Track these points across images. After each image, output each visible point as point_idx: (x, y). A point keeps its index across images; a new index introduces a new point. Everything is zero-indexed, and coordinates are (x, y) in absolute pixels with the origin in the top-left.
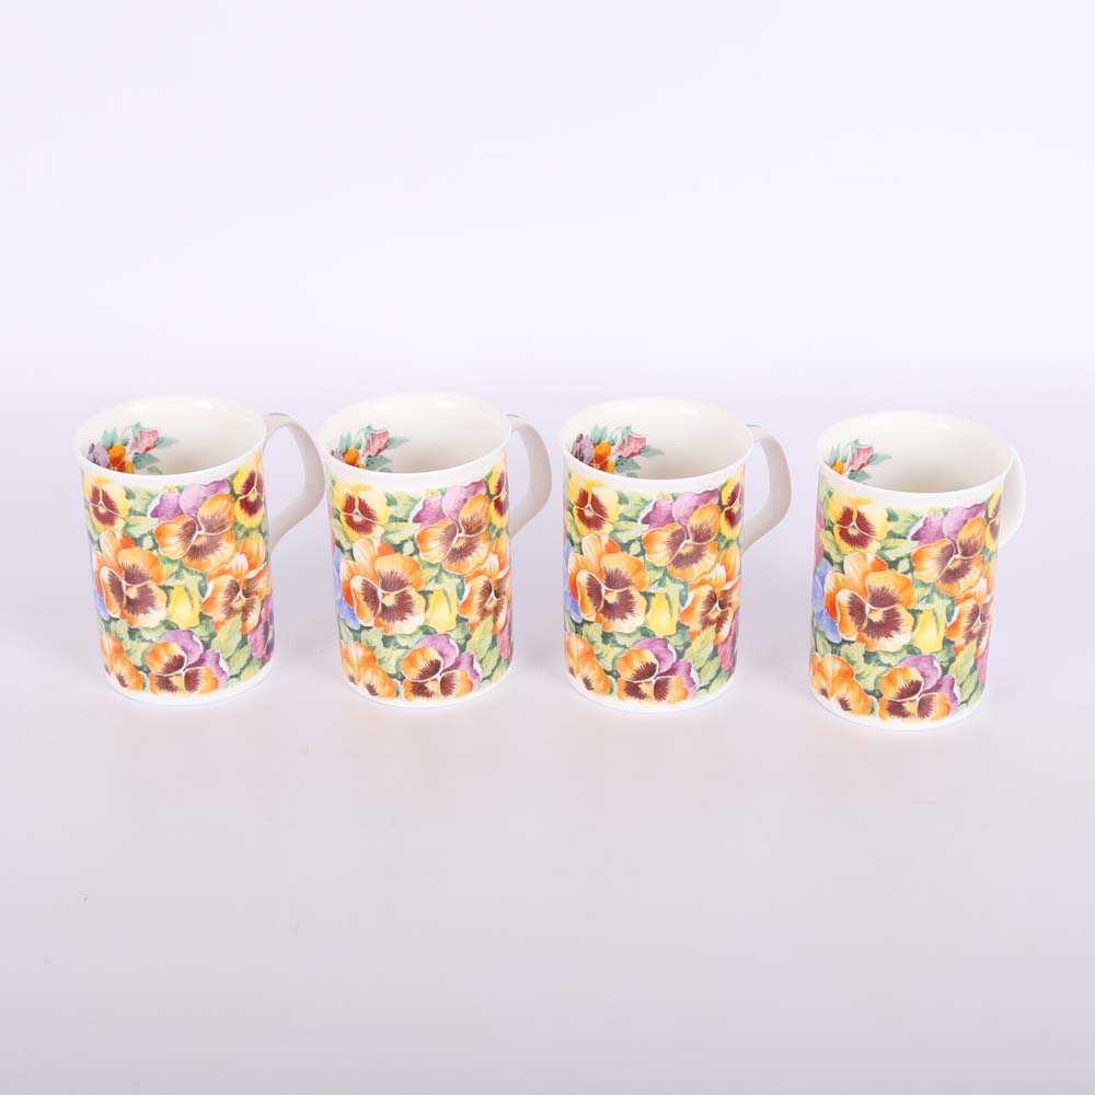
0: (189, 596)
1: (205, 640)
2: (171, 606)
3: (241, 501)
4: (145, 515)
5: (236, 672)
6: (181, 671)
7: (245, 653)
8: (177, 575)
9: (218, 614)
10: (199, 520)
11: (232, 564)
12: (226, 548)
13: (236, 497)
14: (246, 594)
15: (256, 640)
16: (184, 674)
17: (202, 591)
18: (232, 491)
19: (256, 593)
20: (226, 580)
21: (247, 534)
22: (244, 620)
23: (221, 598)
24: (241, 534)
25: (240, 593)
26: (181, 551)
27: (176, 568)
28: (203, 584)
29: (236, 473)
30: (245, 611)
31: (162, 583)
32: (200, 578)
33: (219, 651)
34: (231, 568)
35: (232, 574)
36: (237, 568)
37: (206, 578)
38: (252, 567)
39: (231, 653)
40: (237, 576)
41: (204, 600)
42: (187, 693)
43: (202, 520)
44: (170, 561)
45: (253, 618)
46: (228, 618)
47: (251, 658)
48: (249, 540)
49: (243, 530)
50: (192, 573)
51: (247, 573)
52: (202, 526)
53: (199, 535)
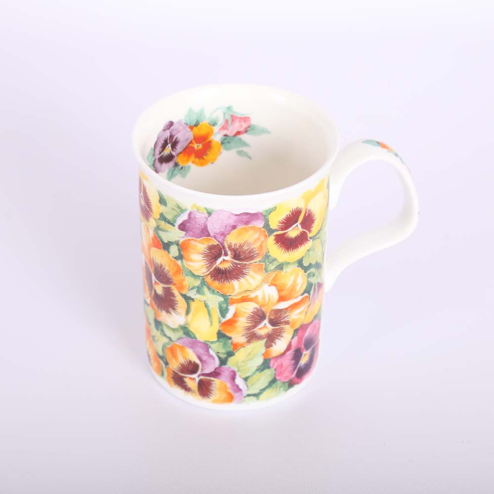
0: (209, 312)
1: (221, 356)
2: (190, 316)
3: (277, 236)
4: (174, 226)
5: (256, 391)
6: (194, 376)
7: (268, 375)
8: (199, 290)
9: (238, 336)
10: (226, 246)
11: (259, 294)
12: (253, 277)
13: (271, 231)
14: (273, 323)
15: (281, 366)
16: (197, 380)
17: (223, 312)
18: (267, 226)
19: (287, 323)
20: (249, 308)
21: (280, 267)
22: (268, 346)
23: (243, 322)
24: (272, 267)
25: (266, 321)
26: (204, 270)
27: (197, 283)
28: (224, 306)
29: (274, 209)
30: (271, 339)
31: (184, 292)
32: (222, 299)
33: (236, 369)
34: (256, 297)
35: (257, 303)
36: (264, 298)
37: (228, 301)
38: (282, 299)
39: (250, 374)
40: (263, 305)
41: (224, 320)
42: (200, 397)
43: (230, 247)
44: (193, 275)
45: (280, 346)
46: (249, 342)
47: (273, 381)
48: (283, 273)
49: (276, 264)
50: (213, 292)
51: (276, 304)
52: (229, 253)
53: (224, 260)
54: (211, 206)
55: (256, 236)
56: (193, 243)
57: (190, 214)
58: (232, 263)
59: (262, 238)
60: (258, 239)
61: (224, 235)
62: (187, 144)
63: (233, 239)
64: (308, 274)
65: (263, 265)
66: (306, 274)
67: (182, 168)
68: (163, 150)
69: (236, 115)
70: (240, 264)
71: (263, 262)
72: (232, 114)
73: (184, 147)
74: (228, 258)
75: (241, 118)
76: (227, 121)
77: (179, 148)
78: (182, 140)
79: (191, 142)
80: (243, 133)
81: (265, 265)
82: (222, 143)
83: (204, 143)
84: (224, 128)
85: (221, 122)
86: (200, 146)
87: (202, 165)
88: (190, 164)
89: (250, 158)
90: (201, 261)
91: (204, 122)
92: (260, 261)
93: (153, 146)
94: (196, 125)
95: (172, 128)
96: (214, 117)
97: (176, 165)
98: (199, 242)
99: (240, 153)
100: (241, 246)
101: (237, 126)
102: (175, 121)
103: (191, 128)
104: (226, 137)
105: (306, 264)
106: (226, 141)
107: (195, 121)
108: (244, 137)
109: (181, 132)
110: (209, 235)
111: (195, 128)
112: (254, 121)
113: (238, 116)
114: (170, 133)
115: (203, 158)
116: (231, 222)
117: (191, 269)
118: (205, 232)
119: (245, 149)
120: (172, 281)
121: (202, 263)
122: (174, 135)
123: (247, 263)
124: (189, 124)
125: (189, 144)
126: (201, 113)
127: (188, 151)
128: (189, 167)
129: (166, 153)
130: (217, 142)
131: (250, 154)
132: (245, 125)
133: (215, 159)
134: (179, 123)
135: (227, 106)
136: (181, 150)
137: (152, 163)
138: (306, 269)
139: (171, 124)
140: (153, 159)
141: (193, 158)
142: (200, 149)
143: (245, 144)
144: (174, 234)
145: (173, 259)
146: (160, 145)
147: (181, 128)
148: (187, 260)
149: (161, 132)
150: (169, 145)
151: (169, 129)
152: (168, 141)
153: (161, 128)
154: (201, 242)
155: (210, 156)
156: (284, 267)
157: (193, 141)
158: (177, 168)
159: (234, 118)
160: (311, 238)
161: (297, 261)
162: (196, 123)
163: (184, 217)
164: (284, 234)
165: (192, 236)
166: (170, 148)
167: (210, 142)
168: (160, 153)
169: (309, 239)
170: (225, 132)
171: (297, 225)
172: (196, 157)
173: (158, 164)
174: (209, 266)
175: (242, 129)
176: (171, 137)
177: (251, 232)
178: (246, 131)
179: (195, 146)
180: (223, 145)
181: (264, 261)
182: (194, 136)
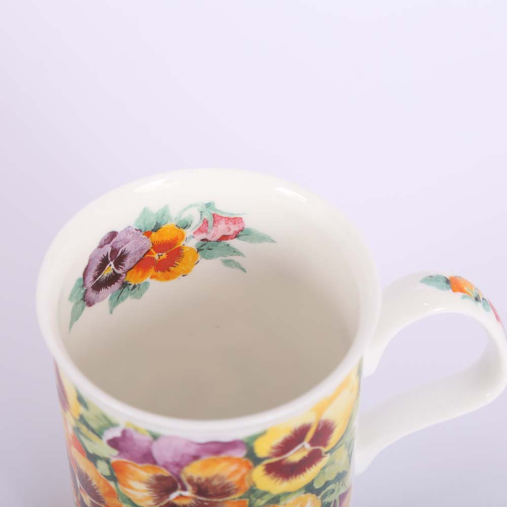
3: (268, 465)
4: (101, 438)
10: (184, 479)
13: (258, 461)
18: (251, 455)
21: (275, 500)
24: (261, 502)
26: (151, 503)
29: (263, 434)
43: (190, 481)
44: (134, 505)
49: (267, 498)
52: (189, 487)
53: (181, 496)
54: (156, 430)
55: (234, 468)
56: (132, 468)
57: (124, 432)
58: (195, 499)
59: (244, 470)
60: (236, 472)
61: (180, 465)
62: (142, 256)
63: (195, 471)
64: (322, 496)
65: (245, 502)
66: (319, 497)
67: (135, 287)
68: (99, 274)
69: (220, 214)
70: (207, 502)
71: (246, 497)
72: (213, 212)
73: (138, 259)
74: (188, 493)
75: (228, 219)
76: (206, 222)
77: (128, 263)
78: (132, 252)
79: (149, 252)
80: (232, 239)
81: (250, 502)
82: (199, 250)
83: (169, 251)
84: (200, 230)
85: (196, 223)
86: (164, 255)
87: (168, 279)
88: (148, 279)
89: (243, 270)
90: (145, 491)
91: (169, 224)
92: (241, 498)
93: (81, 276)
94: (157, 228)
95: (114, 240)
96: (185, 216)
97: (125, 285)
98: (141, 468)
99: (227, 263)
100: (208, 480)
101: (222, 229)
102: (119, 229)
103: (148, 234)
104: (204, 242)
105: (317, 486)
106: (205, 247)
107: (154, 225)
108: (234, 243)
109: (131, 242)
110: (154, 462)
111: (154, 234)
112: (249, 224)
113: (224, 216)
114: (112, 247)
115: (169, 270)
116: (192, 450)
117: (131, 497)
118: (147, 458)
119: (236, 258)
120: (104, 501)
121: (147, 494)
122: (119, 249)
123: (220, 500)
124: (143, 230)
125: (144, 256)
126: (164, 212)
127: (144, 263)
128: (146, 283)
129: (105, 275)
130: (191, 249)
131: (243, 266)
132: (234, 228)
133: (188, 271)
134: (127, 230)
135: (207, 202)
136: (133, 264)
137: (81, 297)
138: (317, 492)
139: (113, 234)
140: (83, 291)
141: (152, 271)
142: (163, 260)
143: (235, 252)
144: (102, 448)
145: (103, 477)
146: (94, 268)
147: (130, 236)
148: (124, 485)
149: (95, 250)
150: (112, 263)
151: (109, 243)
152: (109, 259)
153: (97, 244)
154: (144, 469)
155: (181, 266)
156: (281, 499)
157: (152, 250)
158: (126, 289)
159: (216, 218)
160: (326, 453)
161: (304, 486)
162: (156, 226)
163: (116, 433)
164: (280, 461)
165: (130, 459)
166: (113, 266)
167: (180, 249)
168: (95, 278)
169: (323, 454)
170: (204, 236)
171: (303, 446)
172: (156, 270)
173: (92, 295)
174: (159, 499)
175: (231, 233)
176: (114, 251)
177: (224, 464)
178: (237, 235)
179: (156, 256)
180: (200, 252)
181: (248, 497)
182: (153, 244)
